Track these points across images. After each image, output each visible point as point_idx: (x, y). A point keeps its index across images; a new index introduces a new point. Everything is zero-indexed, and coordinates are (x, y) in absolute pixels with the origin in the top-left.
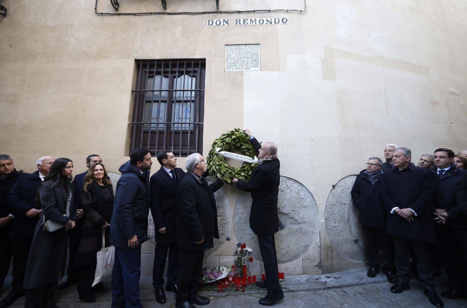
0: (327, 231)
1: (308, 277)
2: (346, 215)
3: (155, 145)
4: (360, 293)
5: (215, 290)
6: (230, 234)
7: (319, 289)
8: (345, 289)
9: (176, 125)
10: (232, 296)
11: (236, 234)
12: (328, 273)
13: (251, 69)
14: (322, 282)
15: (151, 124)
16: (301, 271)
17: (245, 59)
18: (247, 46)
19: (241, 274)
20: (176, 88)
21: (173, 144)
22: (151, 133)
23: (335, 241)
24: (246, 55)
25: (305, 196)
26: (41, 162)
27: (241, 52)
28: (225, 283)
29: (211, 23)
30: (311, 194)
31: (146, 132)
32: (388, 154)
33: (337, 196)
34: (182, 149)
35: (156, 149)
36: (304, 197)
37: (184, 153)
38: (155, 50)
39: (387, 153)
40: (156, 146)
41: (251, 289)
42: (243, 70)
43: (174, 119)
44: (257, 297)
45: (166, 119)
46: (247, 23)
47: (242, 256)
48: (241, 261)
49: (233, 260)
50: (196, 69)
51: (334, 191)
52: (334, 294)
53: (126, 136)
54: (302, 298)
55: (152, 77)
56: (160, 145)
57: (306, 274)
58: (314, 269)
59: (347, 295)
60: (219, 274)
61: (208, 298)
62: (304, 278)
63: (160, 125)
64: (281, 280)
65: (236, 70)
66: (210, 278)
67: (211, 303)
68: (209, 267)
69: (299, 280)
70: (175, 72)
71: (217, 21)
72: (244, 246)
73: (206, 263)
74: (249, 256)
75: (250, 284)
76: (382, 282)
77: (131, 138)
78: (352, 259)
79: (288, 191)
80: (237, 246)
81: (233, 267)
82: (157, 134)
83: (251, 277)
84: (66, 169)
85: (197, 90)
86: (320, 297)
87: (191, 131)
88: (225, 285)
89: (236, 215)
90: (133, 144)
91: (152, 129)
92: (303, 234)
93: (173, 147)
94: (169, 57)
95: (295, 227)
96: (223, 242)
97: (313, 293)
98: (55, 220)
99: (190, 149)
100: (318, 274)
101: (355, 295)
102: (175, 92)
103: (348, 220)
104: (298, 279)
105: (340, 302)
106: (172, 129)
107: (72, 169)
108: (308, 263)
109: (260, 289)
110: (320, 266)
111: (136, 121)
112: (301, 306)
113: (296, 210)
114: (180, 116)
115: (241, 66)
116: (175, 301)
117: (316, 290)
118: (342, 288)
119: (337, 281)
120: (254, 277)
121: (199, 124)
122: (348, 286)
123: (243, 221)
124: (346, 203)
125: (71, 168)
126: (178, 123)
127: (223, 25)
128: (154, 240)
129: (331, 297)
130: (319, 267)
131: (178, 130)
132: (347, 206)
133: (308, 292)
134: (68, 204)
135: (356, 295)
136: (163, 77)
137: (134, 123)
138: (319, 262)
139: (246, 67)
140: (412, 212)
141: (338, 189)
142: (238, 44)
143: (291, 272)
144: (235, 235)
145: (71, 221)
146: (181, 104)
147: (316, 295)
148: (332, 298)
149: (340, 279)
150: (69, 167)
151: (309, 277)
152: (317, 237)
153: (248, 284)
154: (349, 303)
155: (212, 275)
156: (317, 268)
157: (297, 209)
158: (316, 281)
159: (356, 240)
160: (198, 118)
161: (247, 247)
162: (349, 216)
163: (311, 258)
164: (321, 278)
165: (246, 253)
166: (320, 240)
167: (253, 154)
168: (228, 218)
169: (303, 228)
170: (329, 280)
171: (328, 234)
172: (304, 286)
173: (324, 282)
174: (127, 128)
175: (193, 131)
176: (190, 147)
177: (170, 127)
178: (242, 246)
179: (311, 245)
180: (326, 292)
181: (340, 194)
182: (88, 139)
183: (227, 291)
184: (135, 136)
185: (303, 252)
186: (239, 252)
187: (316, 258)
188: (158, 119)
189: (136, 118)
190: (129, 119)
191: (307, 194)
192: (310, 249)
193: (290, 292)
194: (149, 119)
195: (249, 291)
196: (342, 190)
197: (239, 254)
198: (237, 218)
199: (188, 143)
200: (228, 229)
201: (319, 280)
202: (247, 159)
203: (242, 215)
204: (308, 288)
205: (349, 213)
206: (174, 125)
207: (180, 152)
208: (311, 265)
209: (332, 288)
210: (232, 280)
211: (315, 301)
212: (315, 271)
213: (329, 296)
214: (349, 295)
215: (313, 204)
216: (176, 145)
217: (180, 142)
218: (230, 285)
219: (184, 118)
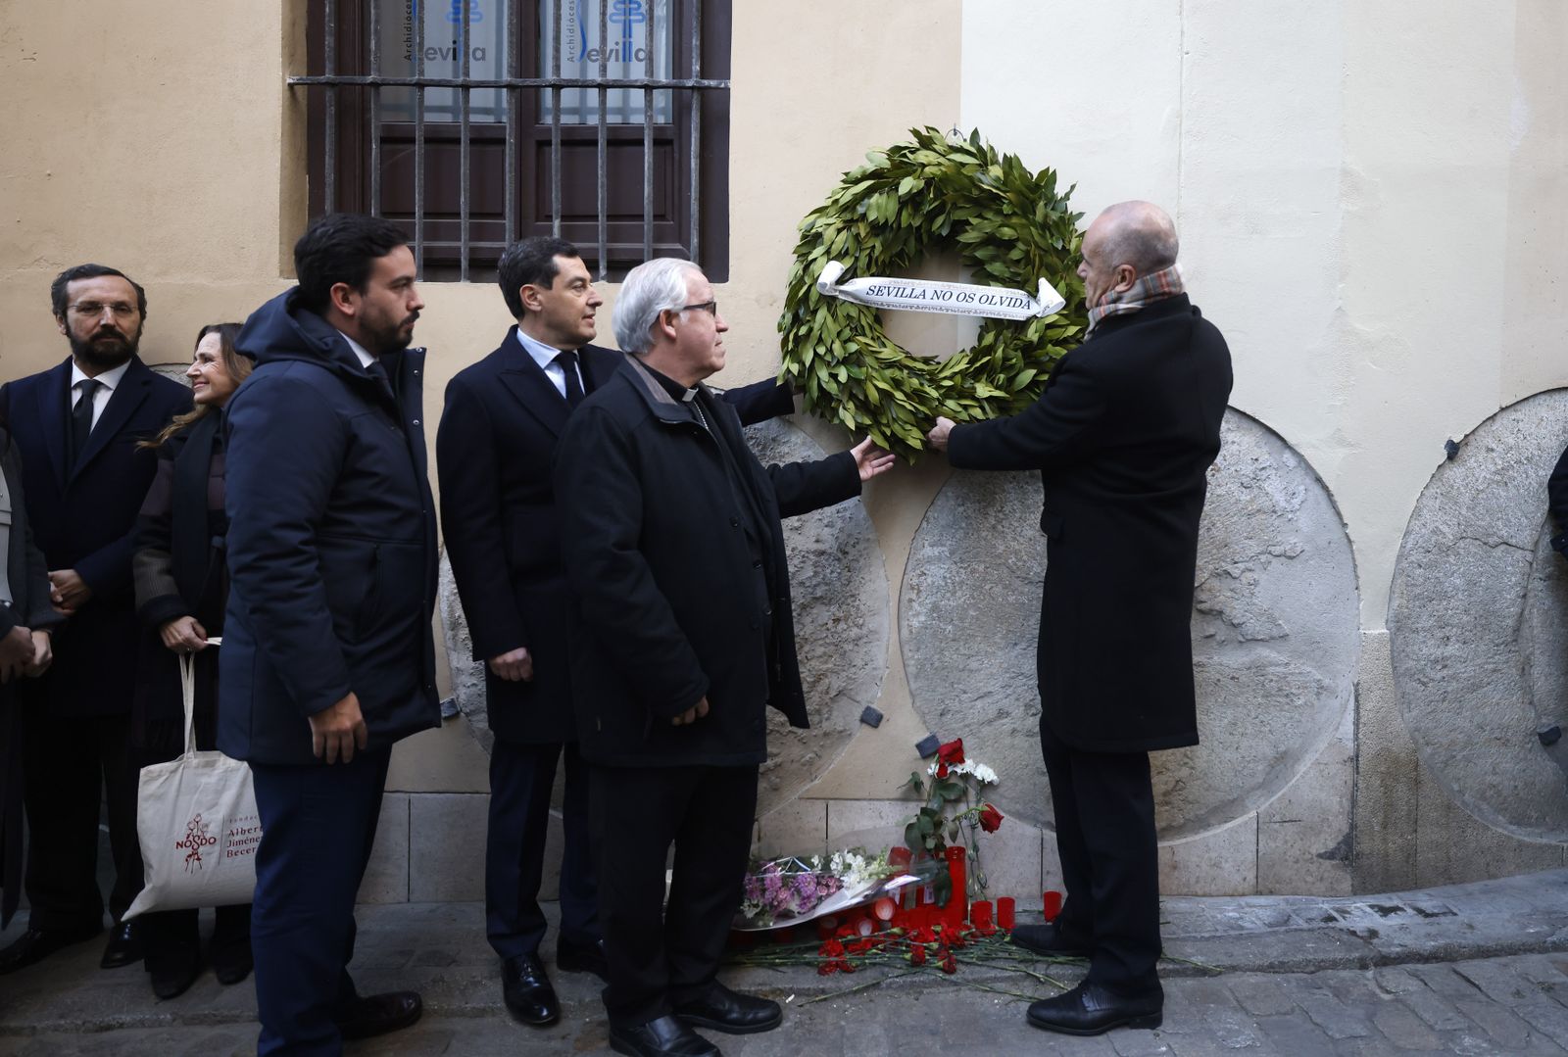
0: (1397, 684)
1: (1283, 905)
2: (1508, 603)
3: (457, 215)
4: (1549, 988)
5: (808, 964)
6: (879, 694)
7: (1334, 965)
8: (1469, 968)
9: (568, 97)
10: (890, 992)
11: (911, 693)
12: (1384, 892)
14: (1354, 933)
15: (421, 86)
16: (1245, 879)
19: (937, 889)
21: (556, 206)
22: (428, 141)
23: (1439, 731)
25: (1287, 501)
28: (856, 931)
30: (1325, 488)
31: (396, 139)
33: (1466, 499)
34: (614, 236)
35: (464, 236)
36: (1283, 504)
37: (624, 258)
40: (464, 222)
41: (987, 959)
43: (557, 57)
44: (1020, 998)
45: (510, 55)
47: (947, 801)
48: (938, 825)
49: (897, 825)
51: (1455, 473)
52: (1413, 991)
53: (277, 156)
54: (1248, 1004)
56: (485, 212)
57: (1271, 893)
58: (1313, 868)
59: (1480, 996)
60: (828, 886)
61: (773, 1002)
62: (1259, 912)
63: (478, 98)
66: (779, 905)
67: (786, 1025)
68: (774, 856)
69: (1231, 918)
72: (954, 753)
73: (759, 839)
74: (978, 802)
75: (984, 936)
77: (309, 173)
78: (1518, 824)
80: (917, 755)
81: (897, 855)
82: (464, 148)
83: (991, 904)
86: (1336, 1000)
87: (658, 130)
88: (859, 940)
89: (914, 597)
91: (430, 118)
92: (1266, 697)
93: (563, 227)
95: (1225, 660)
96: (843, 735)
97: (1305, 981)
100: (1332, 893)
101: (1518, 993)
103: (1517, 630)
104: (1231, 914)
105: (1437, 1027)
106: (549, 120)
108: (1286, 842)
109: (1035, 957)
110: (1346, 853)
111: (329, 66)
112: (1241, 1042)
113: (1236, 572)
114: (594, 42)
116: (605, 1016)
117: (1321, 966)
118: (1454, 960)
119: (1433, 930)
120: (1007, 904)
121: (702, 90)
122: (1483, 953)
123: (950, 628)
124: (1513, 541)
126: (584, 85)
128: (482, 722)
129: (1397, 1000)
130: (1342, 859)
131: (582, 128)
132: (1519, 554)
133: (1278, 978)
135: (1524, 997)
137: (323, 79)
138: (1340, 838)
141: (1477, 466)
143: (1197, 882)
144: (911, 701)
147: (1316, 991)
148: (1400, 1006)
149: (1450, 917)
151: (1289, 909)
152: (1344, 708)
153: (973, 935)
154: (1484, 1030)
155: (793, 895)
156: (1333, 866)
158: (1323, 925)
159: (1552, 730)
160: (694, 55)
161: (974, 758)
162: (1523, 610)
163: (1304, 818)
164: (1349, 913)
165: (967, 788)
166: (1358, 729)
167: (1030, 267)
168: (874, 614)
169: (1272, 664)
170: (1390, 923)
171: (1404, 699)
172: (1260, 949)
173: (1363, 932)
174: (281, 108)
175: (669, 135)
176: (654, 225)
177: (537, 111)
178: (945, 752)
179: (1306, 751)
180: (1368, 980)
181: (1483, 491)
182: (49, 175)
183: (865, 969)
184: (332, 162)
185: (1260, 787)
186: (927, 784)
187: (1330, 818)
188: (461, 62)
189: (332, 54)
190: (290, 57)
191: (1302, 488)
192: (1301, 773)
193: (1187, 976)
194: (408, 57)
195: (977, 968)
196: (1496, 473)
197: (929, 795)
198: (918, 614)
199: (646, 201)
200: (874, 669)
201: (1338, 925)
202: (997, 299)
203: (948, 595)
204: (1281, 960)
205: (1524, 596)
206: (557, 97)
207: (600, 255)
208: (1298, 852)
209: (1400, 963)
210: (890, 920)
211: (1311, 1020)
212: (1322, 879)
213: (1383, 1000)
214: (1489, 997)
215: (1329, 543)
216: (577, 215)
217: (601, 194)
218: (884, 943)
219: (617, 51)
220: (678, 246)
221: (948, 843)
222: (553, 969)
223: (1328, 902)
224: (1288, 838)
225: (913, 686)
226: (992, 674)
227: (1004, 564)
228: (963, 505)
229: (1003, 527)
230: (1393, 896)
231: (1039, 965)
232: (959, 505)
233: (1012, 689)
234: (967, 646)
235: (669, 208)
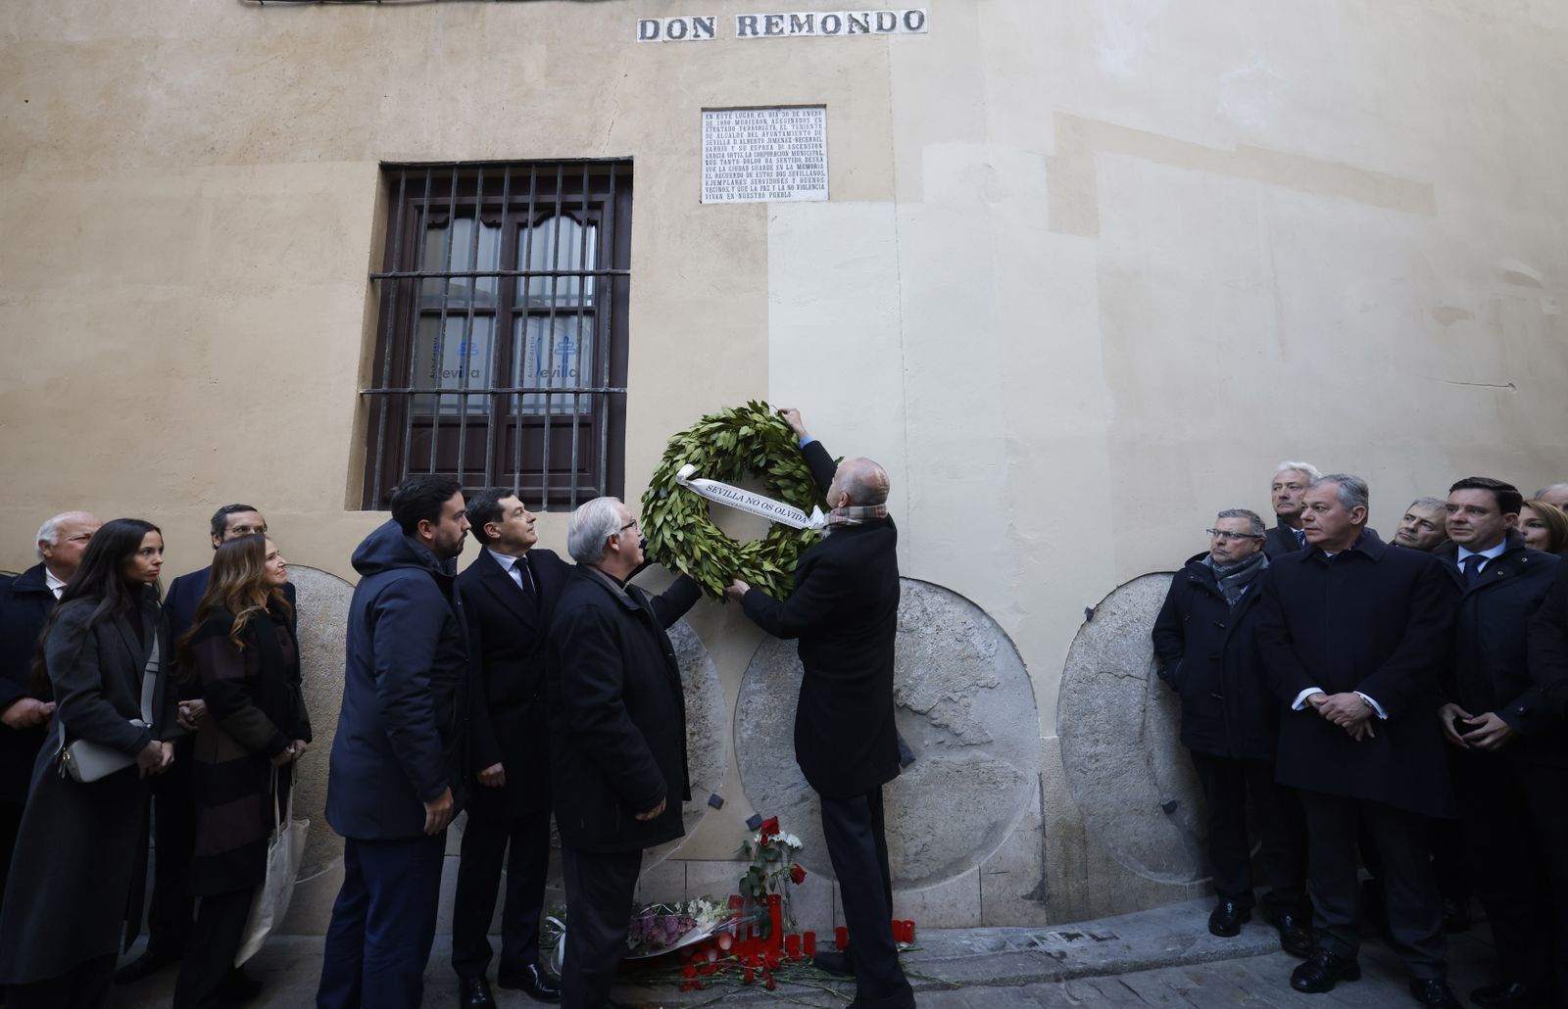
0: (1067, 773)
1: (1000, 935)
2: (1134, 715)
4: (1185, 993)
5: (673, 983)
6: (721, 785)
7: (1038, 979)
8: (1130, 979)
9: (528, 398)
11: (743, 784)
12: (1069, 922)
13: (797, 194)
14: (1049, 955)
15: (439, 393)
16: (973, 916)
17: (774, 159)
18: (781, 114)
19: (762, 926)
20: (528, 266)
21: (517, 464)
22: (440, 425)
23: (1097, 806)
24: (776, 147)
25: (986, 650)
26: (55, 533)
27: (760, 133)
28: (705, 958)
29: (650, 31)
30: (1011, 642)
31: (422, 424)
32: (1284, 498)
33: (1101, 646)
34: (552, 482)
36: (984, 652)
37: (558, 496)
38: (453, 129)
39: (1281, 493)
41: (796, 979)
42: (767, 199)
43: (522, 376)
45: (494, 374)
46: (781, 31)
47: (768, 861)
48: (762, 878)
49: (734, 879)
50: (598, 197)
51: (1092, 629)
52: (1092, 996)
53: (349, 436)
55: (444, 225)
56: (473, 468)
57: (992, 925)
58: (1020, 906)
59: (1138, 1000)
62: (984, 940)
63: (472, 399)
64: (904, 945)
65: (742, 200)
66: (652, 941)
68: (649, 902)
69: (966, 945)
70: (524, 208)
71: (673, 22)
72: (772, 827)
73: (640, 889)
74: (789, 861)
75: (794, 961)
76: (1258, 955)
77: (368, 443)
78: (1155, 871)
79: (929, 630)
80: (747, 827)
81: (734, 901)
82: (462, 429)
83: (799, 937)
84: (140, 559)
85: (602, 271)
87: (582, 418)
90: (378, 466)
91: (443, 412)
92: (980, 784)
93: (520, 478)
94: (500, 155)
95: (952, 759)
96: (698, 814)
97: (1018, 991)
98: (100, 741)
99: (581, 483)
100: (1033, 925)
101: (1164, 998)
102: (523, 278)
103: (1142, 734)
104: (965, 942)
106: (515, 412)
107: (159, 559)
108: (1000, 888)
110: (1041, 895)
111: (385, 383)
113: (956, 698)
114: (545, 366)
115: (758, 186)
117: (1029, 980)
118: (1118, 973)
119: (1103, 951)
120: (810, 936)
121: (609, 393)
122: (1139, 967)
123: (768, 739)
124: (1133, 674)
125: (157, 553)
126: (538, 392)
127: (692, 38)
129: (1081, 1006)
130: (1038, 900)
131: (536, 417)
132: (1138, 683)
133: (1000, 990)
134: (148, 683)
135: (1168, 1001)
136: (482, 225)
137: (380, 390)
138: (1037, 884)
139: (776, 190)
140: (1367, 705)
141: (1106, 624)
142: (749, 105)
143: (941, 918)
144: (742, 790)
145: (156, 743)
146: (547, 321)
147: (1026, 999)
149: (1114, 941)
150: (150, 551)
151: (1004, 937)
152: (1034, 792)
153: (786, 960)
155: (662, 932)
157: (959, 694)
158: (1028, 948)
159: (1171, 803)
160: (605, 373)
161: (785, 830)
162: (1144, 721)
163: (1011, 870)
164: (1045, 939)
165: (781, 852)
166: (1043, 805)
168: (717, 729)
169: (983, 761)
170: (1074, 945)
171: (1071, 783)
172: (986, 968)
173: (1056, 953)
174: (354, 408)
175: (589, 421)
176: (578, 476)
177: (509, 406)
178: (766, 826)
179: (1009, 822)
180: (1060, 988)
181: (1111, 641)
182: (215, 449)
183: (712, 987)
184: (382, 440)
185: (980, 848)
186: (754, 849)
187: (1029, 870)
188: (464, 378)
189: (387, 375)
190: (362, 378)
191: (996, 640)
192: (1007, 837)
193: (936, 990)
194: (433, 376)
195: (790, 986)
196: (1119, 629)
197: (755, 857)
198: (746, 730)
199: (573, 461)
200: (718, 768)
201: (1039, 948)
202: (786, 512)
203: (767, 715)
204: (1001, 976)
205: (1144, 711)
206: (521, 399)
207: (544, 495)
208: (1009, 894)
209: (1082, 976)
210: (729, 949)
212: (1026, 914)
213: (1071, 1006)
214: (1144, 1001)
215: (1015, 676)
216: (530, 470)
217: (545, 457)
218: (725, 966)
219: (559, 371)
220: (593, 489)
222: (494, 986)
223: (1030, 930)
224: (1000, 884)
225: (744, 779)
230: (1075, 925)
231: (833, 983)
232: (773, 655)
235: (587, 466)
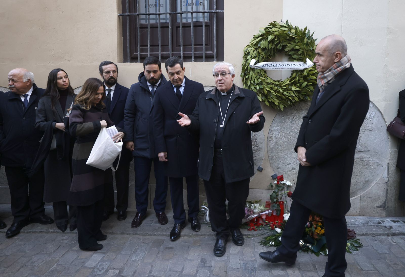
1: (367, 219)
3: (158, 46)
5: (245, 228)
6: (262, 163)
7: (380, 235)
9: (184, 15)
11: (270, 163)
12: (395, 217)
14: (386, 227)
15: (149, 15)
16: (357, 212)
19: (277, 211)
21: (181, 43)
22: (151, 28)
25: (370, 116)
30: (380, 112)
31: (143, 27)
34: (195, 50)
35: (160, 51)
37: (198, 55)
40: (160, 47)
43: (181, 6)
45: (170, 6)
47: (279, 190)
48: (277, 196)
49: (267, 195)
52: (401, 242)
53: (116, 33)
56: (164, 45)
57: (364, 216)
58: (375, 210)
60: (250, 212)
62: (360, 220)
63: (162, 16)
72: (281, 178)
74: (287, 190)
77: (123, 37)
80: (272, 178)
82: (159, 29)
86: (380, 244)
87: (206, 23)
88: (258, 223)
90: (128, 45)
91: (151, 22)
92: (363, 166)
93: (183, 48)
97: (372, 238)
100: (380, 216)
104: (353, 221)
106: (179, 21)
108: (368, 203)
110: (384, 206)
111: (127, 11)
112: (355, 252)
114: (189, 1)
117: (376, 235)
121: (216, 13)
123: (280, 147)
126: (187, 13)
129: (397, 245)
130: (383, 208)
131: (187, 23)
133: (365, 237)
137: (126, 14)
138: (383, 203)
144: (270, 165)
147: (375, 241)
151: (368, 220)
152: (384, 170)
156: (381, 210)
158: (377, 224)
160: (215, 4)
161: (286, 180)
163: (373, 197)
164: (385, 222)
165: (284, 187)
166: (388, 175)
167: (304, 56)
168: (261, 144)
169: (364, 158)
170: (396, 225)
172: (360, 230)
173: (388, 227)
174: (117, 22)
175: (208, 24)
176: (206, 47)
177: (177, 19)
178: (279, 178)
179: (374, 180)
180: (389, 239)
182: (67, 40)
183: (260, 230)
184: (129, 34)
185: (361, 189)
187: (380, 197)
188: (158, 8)
189: (128, 8)
190: (118, 9)
191: (374, 112)
192: (372, 186)
194: (146, 8)
197: (275, 188)
198: (272, 144)
199: (203, 41)
200: (261, 157)
201: (381, 225)
202: (296, 65)
203: (280, 139)
204: (366, 233)
206: (181, 16)
207: (192, 55)
208: (371, 206)
209: (399, 235)
210: (265, 219)
211: (374, 248)
212: (377, 213)
213: (393, 244)
215: (381, 127)
216: (186, 45)
217: (192, 40)
218: (264, 224)
219: (195, 3)
220: (211, 52)
221: (280, 200)
223: (379, 218)
224: (368, 202)
225: (271, 161)
226: (291, 159)
227: (294, 131)
228: (283, 117)
229: (294, 122)
230: (397, 218)
232: (282, 117)
233: (296, 163)
234: (284, 152)
235: (209, 42)
